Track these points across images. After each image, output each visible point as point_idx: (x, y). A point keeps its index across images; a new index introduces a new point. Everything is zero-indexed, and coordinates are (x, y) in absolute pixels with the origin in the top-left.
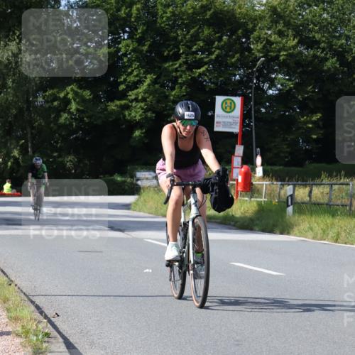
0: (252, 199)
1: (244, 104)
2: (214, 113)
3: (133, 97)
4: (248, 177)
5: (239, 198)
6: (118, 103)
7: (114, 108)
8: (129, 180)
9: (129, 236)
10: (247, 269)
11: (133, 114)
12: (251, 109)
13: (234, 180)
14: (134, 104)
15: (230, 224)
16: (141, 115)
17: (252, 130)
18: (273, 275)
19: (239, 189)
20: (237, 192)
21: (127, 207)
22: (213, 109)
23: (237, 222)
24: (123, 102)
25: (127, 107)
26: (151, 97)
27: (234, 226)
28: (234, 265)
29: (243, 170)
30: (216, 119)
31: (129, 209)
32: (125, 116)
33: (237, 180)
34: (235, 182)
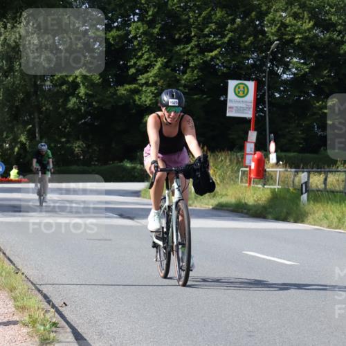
0: (266, 187)
1: (258, 89)
2: (227, 97)
3: (143, 81)
4: (261, 164)
5: (252, 185)
6: (128, 87)
7: (123, 92)
8: (138, 166)
9: (139, 224)
10: (260, 258)
11: (143, 99)
12: (264, 94)
13: (247, 167)
14: (144, 88)
15: (242, 212)
16: (151, 100)
17: (265, 116)
18: (286, 265)
19: (252, 176)
20: (250, 179)
21: (137, 194)
22: (226, 93)
23: (249, 210)
24: (133, 86)
25: (137, 92)
26: (162, 81)
27: (247, 213)
28: (247, 254)
29: (256, 156)
30: (229, 104)
31: (138, 196)
32: (134, 101)
33: (250, 167)
34: (248, 169)
